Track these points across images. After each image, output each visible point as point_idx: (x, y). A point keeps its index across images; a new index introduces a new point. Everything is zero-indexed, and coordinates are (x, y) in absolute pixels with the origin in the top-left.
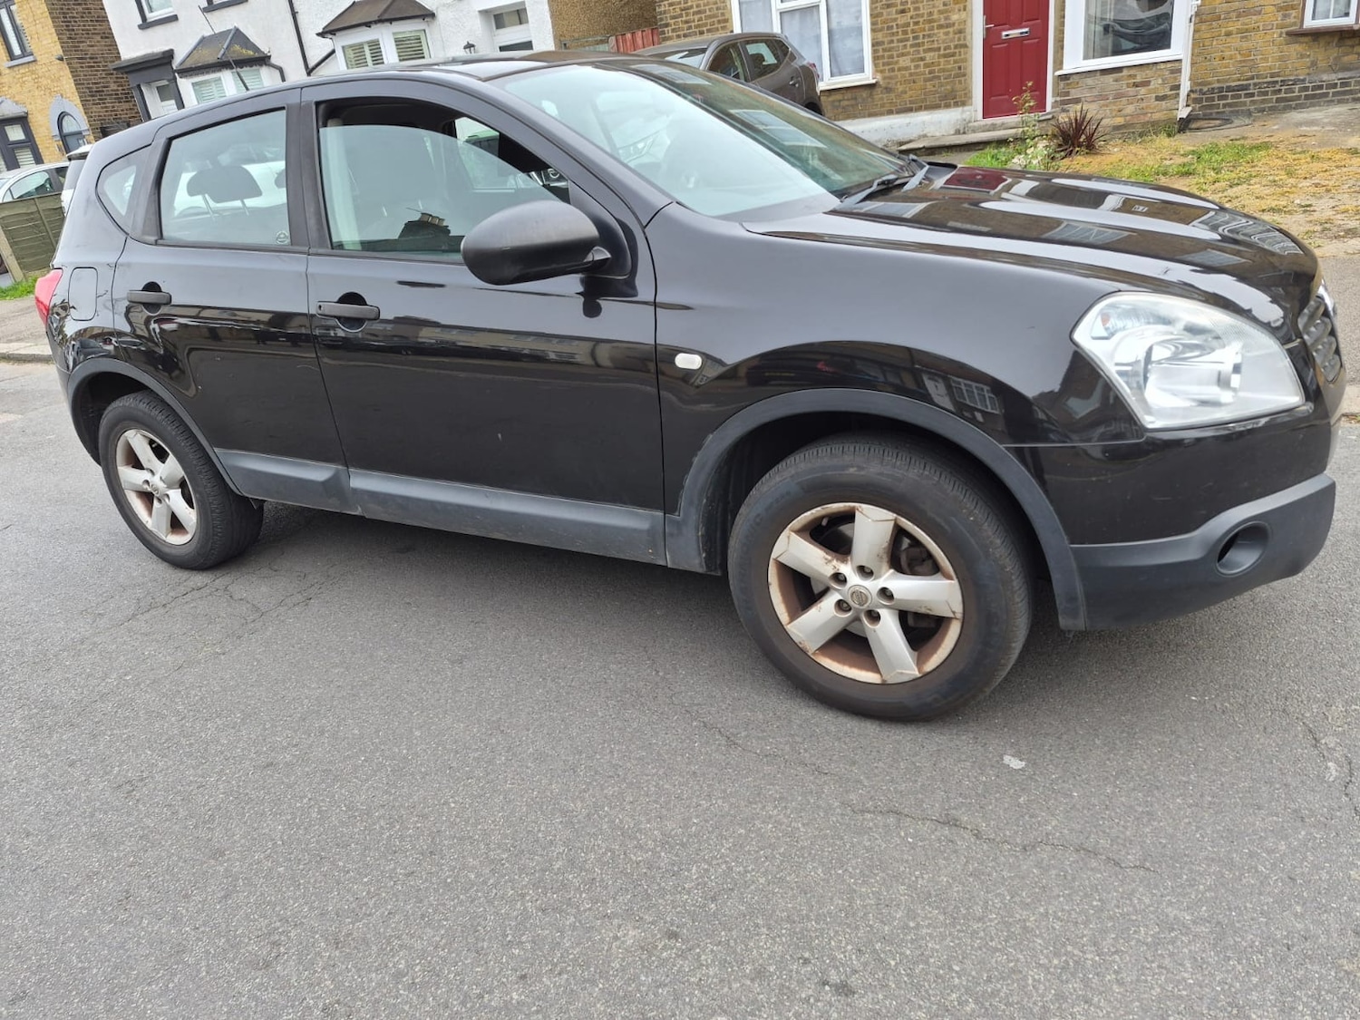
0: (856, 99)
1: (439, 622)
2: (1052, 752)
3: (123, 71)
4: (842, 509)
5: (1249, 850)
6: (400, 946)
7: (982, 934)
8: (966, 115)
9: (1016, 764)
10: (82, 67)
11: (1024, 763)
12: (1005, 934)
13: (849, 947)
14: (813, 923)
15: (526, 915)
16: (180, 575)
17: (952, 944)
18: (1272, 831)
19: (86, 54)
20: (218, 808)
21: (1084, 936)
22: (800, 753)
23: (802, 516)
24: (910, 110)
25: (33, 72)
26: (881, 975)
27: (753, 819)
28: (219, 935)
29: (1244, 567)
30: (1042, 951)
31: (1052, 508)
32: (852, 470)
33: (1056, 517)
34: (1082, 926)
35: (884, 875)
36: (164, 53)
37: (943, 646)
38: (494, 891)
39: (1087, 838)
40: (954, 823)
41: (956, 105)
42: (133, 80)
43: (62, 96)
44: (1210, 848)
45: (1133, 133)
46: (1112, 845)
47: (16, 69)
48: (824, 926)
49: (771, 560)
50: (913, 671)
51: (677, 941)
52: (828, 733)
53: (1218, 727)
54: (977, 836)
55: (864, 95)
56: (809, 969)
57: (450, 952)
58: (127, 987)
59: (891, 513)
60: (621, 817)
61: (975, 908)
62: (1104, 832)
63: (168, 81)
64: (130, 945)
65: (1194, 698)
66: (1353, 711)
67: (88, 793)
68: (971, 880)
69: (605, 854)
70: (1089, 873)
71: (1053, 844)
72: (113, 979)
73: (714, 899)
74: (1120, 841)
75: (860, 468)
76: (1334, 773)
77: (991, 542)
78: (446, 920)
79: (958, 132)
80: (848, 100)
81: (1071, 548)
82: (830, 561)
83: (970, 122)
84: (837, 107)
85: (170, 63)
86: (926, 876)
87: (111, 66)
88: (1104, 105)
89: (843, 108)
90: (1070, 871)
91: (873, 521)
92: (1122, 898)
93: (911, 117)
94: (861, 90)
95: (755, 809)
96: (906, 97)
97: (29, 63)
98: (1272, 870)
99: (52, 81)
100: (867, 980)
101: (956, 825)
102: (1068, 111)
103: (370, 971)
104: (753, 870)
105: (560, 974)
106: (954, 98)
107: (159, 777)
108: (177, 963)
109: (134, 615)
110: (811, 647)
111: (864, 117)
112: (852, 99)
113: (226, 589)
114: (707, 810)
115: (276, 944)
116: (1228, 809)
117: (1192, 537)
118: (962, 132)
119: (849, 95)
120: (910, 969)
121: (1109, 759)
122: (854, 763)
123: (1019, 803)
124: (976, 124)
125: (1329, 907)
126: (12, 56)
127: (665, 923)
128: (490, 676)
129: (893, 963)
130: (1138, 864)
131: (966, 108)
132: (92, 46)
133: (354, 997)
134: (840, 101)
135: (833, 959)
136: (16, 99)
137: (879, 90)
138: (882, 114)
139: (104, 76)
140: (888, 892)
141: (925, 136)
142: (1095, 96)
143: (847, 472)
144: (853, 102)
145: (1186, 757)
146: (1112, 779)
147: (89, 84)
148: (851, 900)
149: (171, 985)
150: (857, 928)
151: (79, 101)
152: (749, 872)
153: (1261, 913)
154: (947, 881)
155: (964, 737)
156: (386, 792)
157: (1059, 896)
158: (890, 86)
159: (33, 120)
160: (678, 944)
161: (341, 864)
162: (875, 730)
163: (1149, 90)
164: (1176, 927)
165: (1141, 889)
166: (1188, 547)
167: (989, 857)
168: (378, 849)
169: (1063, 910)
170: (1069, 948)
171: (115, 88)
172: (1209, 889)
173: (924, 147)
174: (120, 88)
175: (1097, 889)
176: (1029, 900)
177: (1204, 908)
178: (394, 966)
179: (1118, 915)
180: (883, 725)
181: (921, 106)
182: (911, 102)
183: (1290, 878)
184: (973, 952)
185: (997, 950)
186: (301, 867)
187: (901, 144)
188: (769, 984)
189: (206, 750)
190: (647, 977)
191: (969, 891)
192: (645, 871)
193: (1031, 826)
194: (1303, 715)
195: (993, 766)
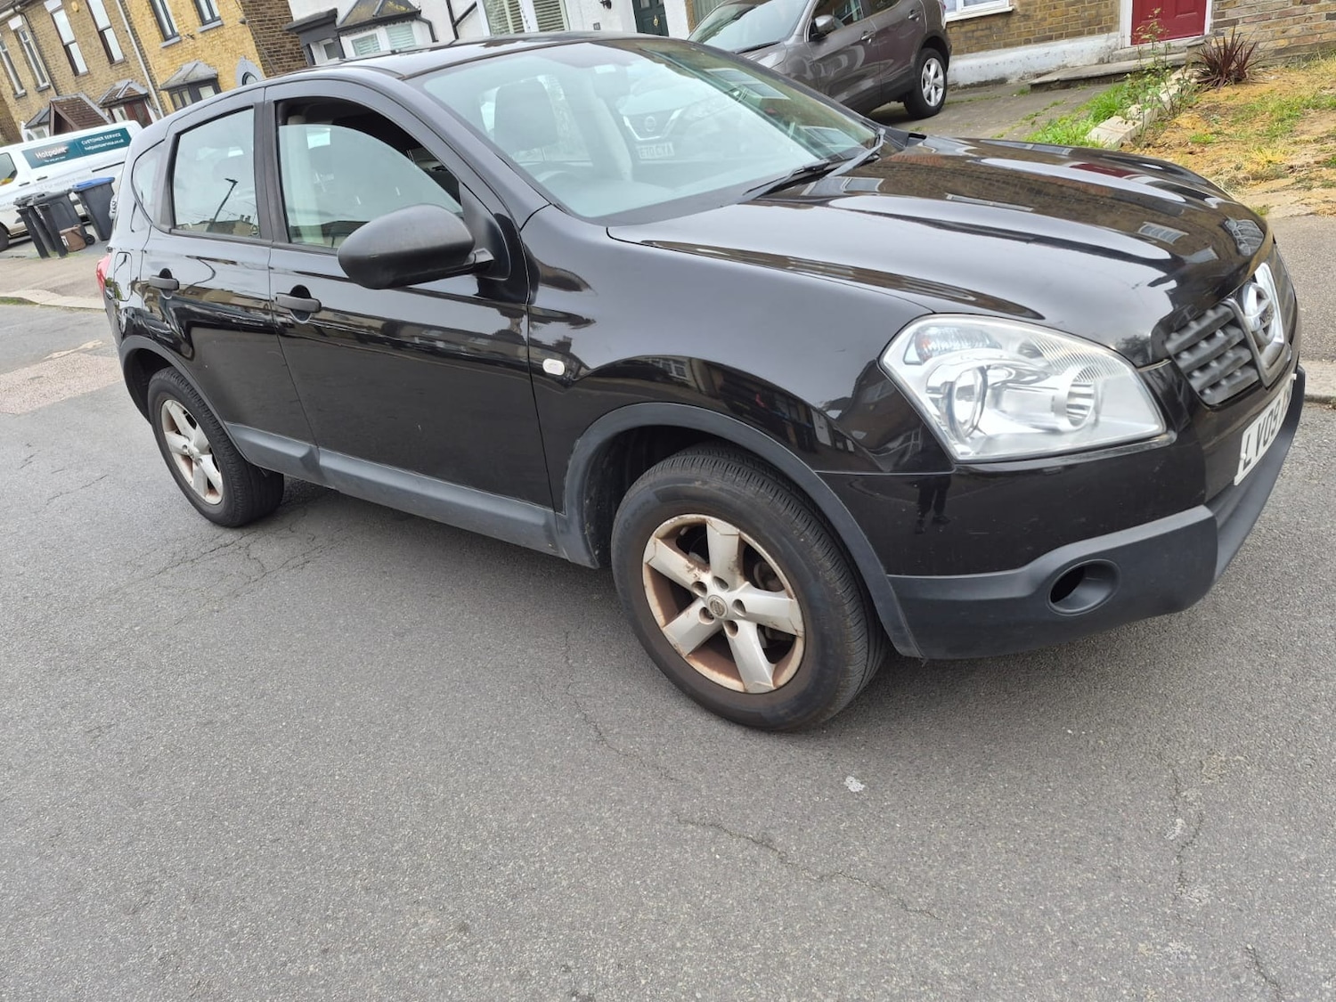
0: (990, 28)
1: (402, 593)
2: (897, 777)
3: (297, 30)
4: (695, 521)
5: (1046, 908)
6: (242, 908)
7: (739, 963)
8: (1112, 42)
9: (854, 785)
10: (261, 29)
11: (863, 786)
12: (760, 966)
13: (612, 961)
14: (591, 932)
15: (352, 892)
16: (215, 531)
17: (705, 970)
18: (1080, 889)
19: (265, 17)
20: (155, 759)
21: (835, 978)
22: (658, 755)
23: (664, 524)
24: (1050, 38)
25: (221, 36)
26: (627, 992)
27: (585, 819)
28: (110, 879)
29: (1092, 605)
30: (786, 989)
31: (865, 537)
32: (697, 484)
33: (871, 546)
34: (838, 968)
35: (676, 890)
36: (329, 12)
37: (792, 662)
38: (335, 865)
39: (887, 874)
40: (765, 843)
41: (1101, 31)
42: (303, 40)
43: (245, 57)
44: (1006, 901)
45: (1298, 56)
46: (908, 885)
47: (207, 33)
48: (599, 936)
49: (644, 565)
50: (769, 685)
51: (465, 934)
52: (692, 737)
53: (1078, 767)
54: (782, 860)
55: (1000, 24)
56: (566, 978)
57: (277, 919)
58: (29, 916)
59: (734, 528)
60: (471, 804)
61: (744, 936)
62: (907, 869)
63: (333, 39)
64: (44, 878)
65: (1069, 731)
66: (1234, 762)
67: (66, 735)
68: (755, 905)
69: (442, 840)
70: (872, 912)
71: (851, 877)
72: (23, 907)
73: (514, 897)
74: (919, 881)
75: (705, 483)
76: (1178, 831)
77: (821, 565)
78: (287, 888)
79: (1101, 61)
80: (982, 30)
81: (889, 578)
82: (692, 570)
83: (1116, 49)
84: (970, 38)
85: (334, 22)
86: (714, 897)
87: (285, 27)
88: (1265, 27)
89: (977, 39)
90: (853, 908)
91: (721, 535)
92: (891, 943)
93: (1052, 46)
94: (997, 18)
95: (591, 809)
96: (1046, 25)
97: (217, 27)
98: (1058, 932)
99: (237, 43)
100: (612, 996)
101: (768, 846)
102: (1223, 34)
103: (209, 929)
104: (562, 871)
105: (355, 953)
106: (1100, 24)
107: (122, 726)
108: (71, 900)
109: (166, 568)
110: (685, 650)
111: (999, 48)
112: (987, 28)
113: (247, 548)
114: (549, 805)
115: (149, 892)
116: (1046, 859)
117: (1020, 573)
118: (1105, 61)
119: (982, 25)
120: (656, 990)
121: (949, 791)
122: (702, 770)
123: (839, 829)
124: (1121, 52)
125: (1098, 980)
126: (204, 22)
127: (463, 915)
128: (422, 652)
129: (643, 982)
130: (925, 908)
131: (1111, 34)
132: (270, 8)
133: (189, 950)
134: (973, 31)
135: (592, 970)
136: (209, 62)
137: (1015, 18)
138: (1018, 44)
139: (281, 37)
140: (671, 909)
141: (1065, 66)
142: (1256, 17)
143: (692, 485)
144: (987, 32)
145: (1030, 797)
146: (942, 812)
147: (267, 45)
148: (634, 913)
149: (59, 919)
150: (627, 942)
151: (259, 62)
152: (558, 873)
153: (1024, 978)
154: (732, 904)
155: (818, 753)
156: (290, 759)
157: (831, 933)
158: (1027, 13)
159: (222, 81)
160: (465, 938)
161: (226, 823)
162: (737, 737)
163: (1320, 7)
164: (929, 981)
165: (914, 936)
166: (1014, 583)
167: (782, 883)
168: (260, 813)
169: (827, 949)
170: (814, 989)
171: (291, 47)
172: (982, 945)
173: (1058, 80)
174: (295, 48)
175: (871, 930)
176: (800, 933)
177: (968, 965)
178: (229, 926)
179: (879, 961)
180: (748, 732)
181: (1062, 34)
182: (1051, 30)
183: (1073, 942)
184: (722, 981)
185: (744, 981)
186: (195, 823)
187: (1038, 75)
188: (524, 988)
189: (167, 702)
190: (425, 966)
191: (747, 917)
192: (468, 861)
193: (839, 855)
194: (1177, 761)
195: (832, 787)
